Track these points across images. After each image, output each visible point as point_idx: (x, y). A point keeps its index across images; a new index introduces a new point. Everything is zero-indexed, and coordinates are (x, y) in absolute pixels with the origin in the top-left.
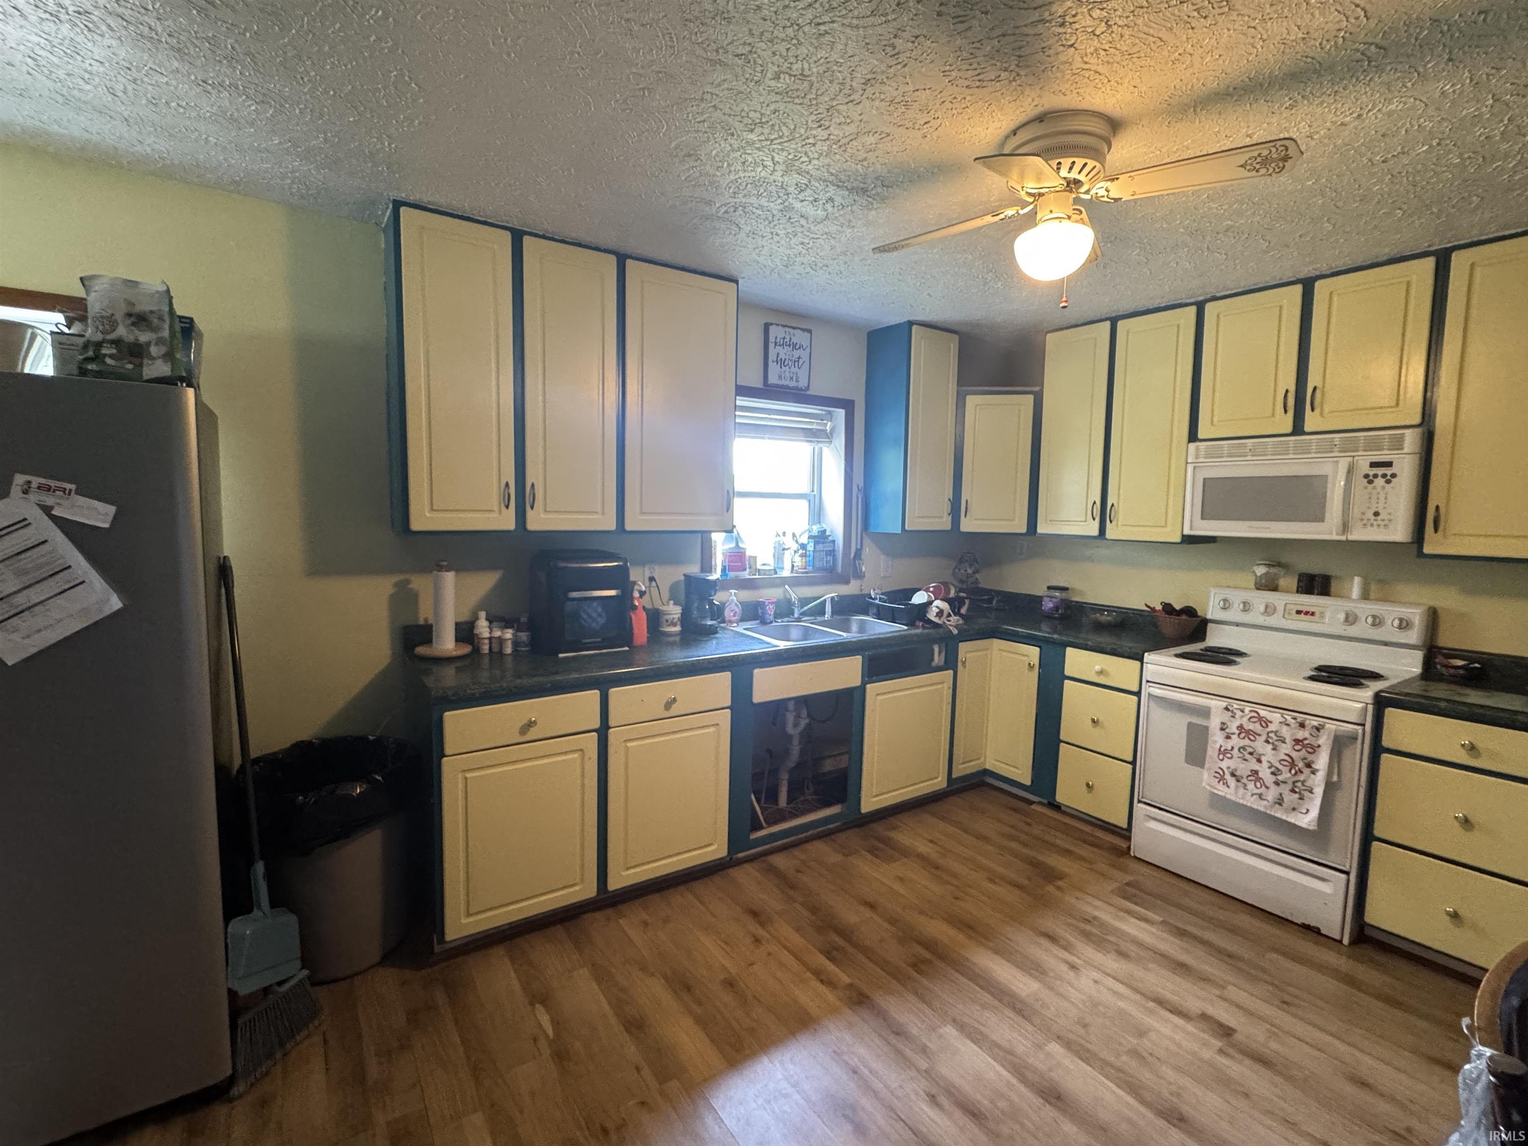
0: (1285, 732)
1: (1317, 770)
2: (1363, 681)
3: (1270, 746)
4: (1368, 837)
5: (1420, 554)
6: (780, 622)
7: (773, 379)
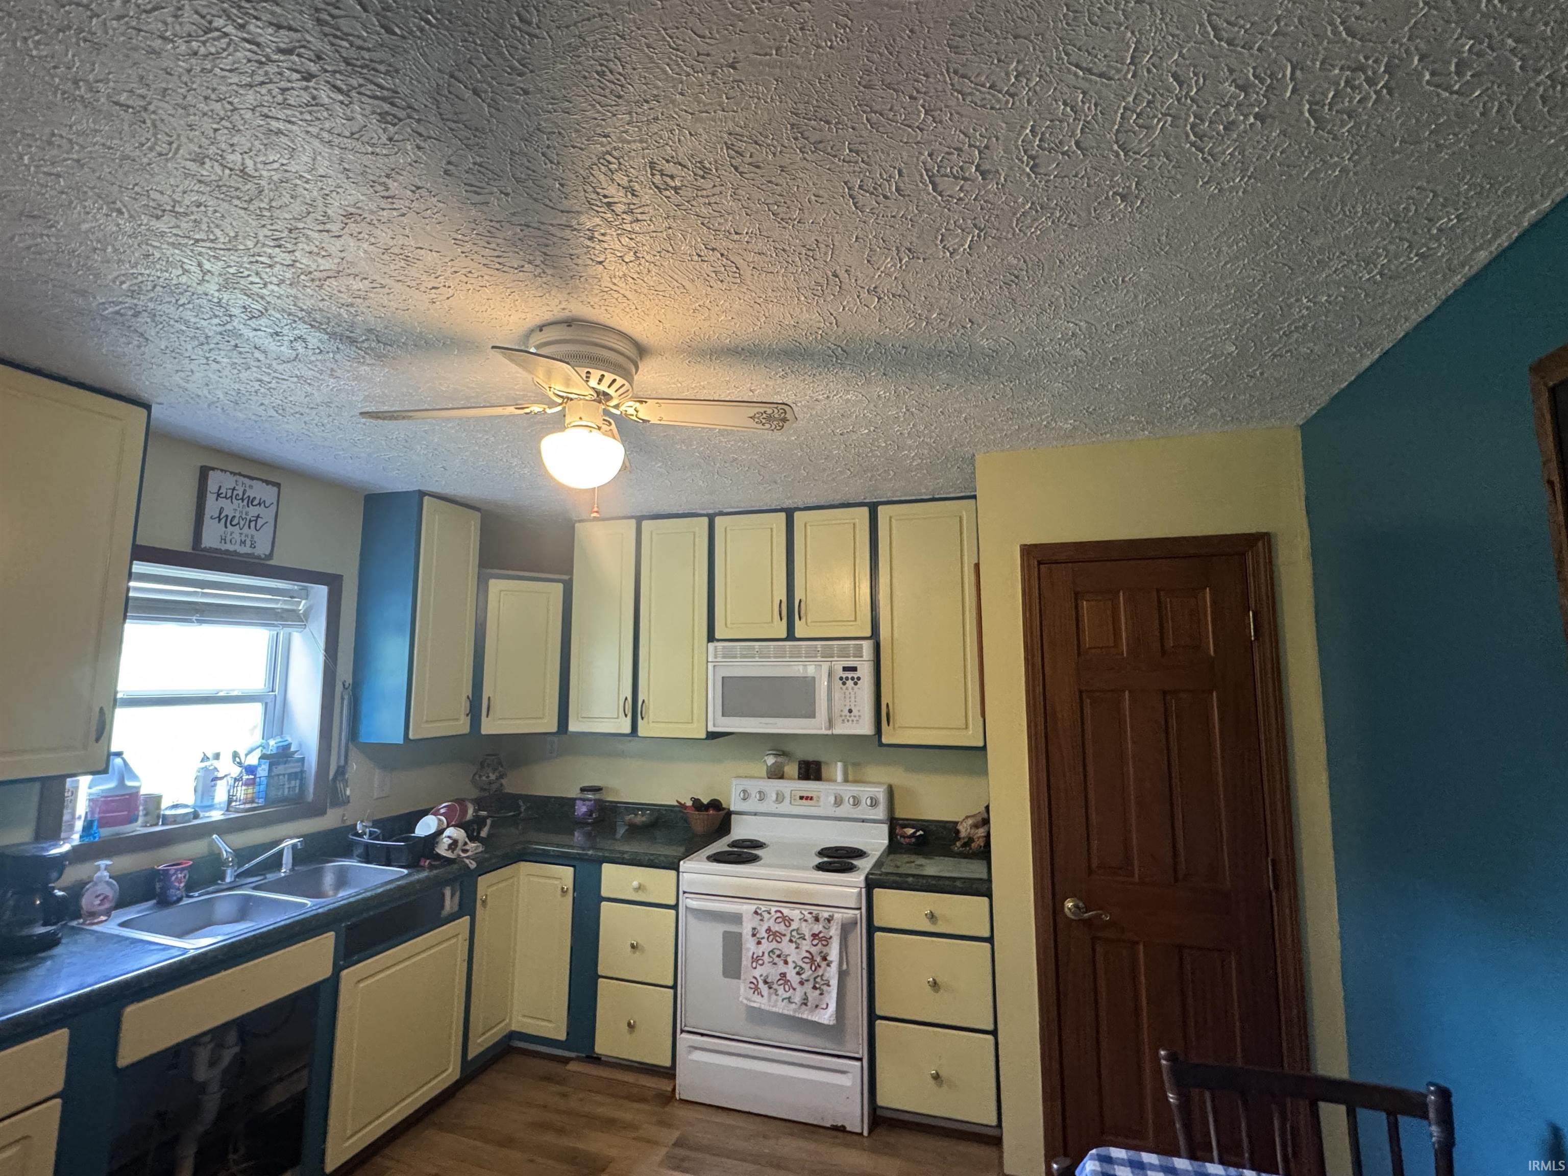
0: (806, 930)
1: (831, 962)
2: (855, 862)
3: (794, 945)
4: (872, 1017)
5: (881, 744)
7: (210, 541)
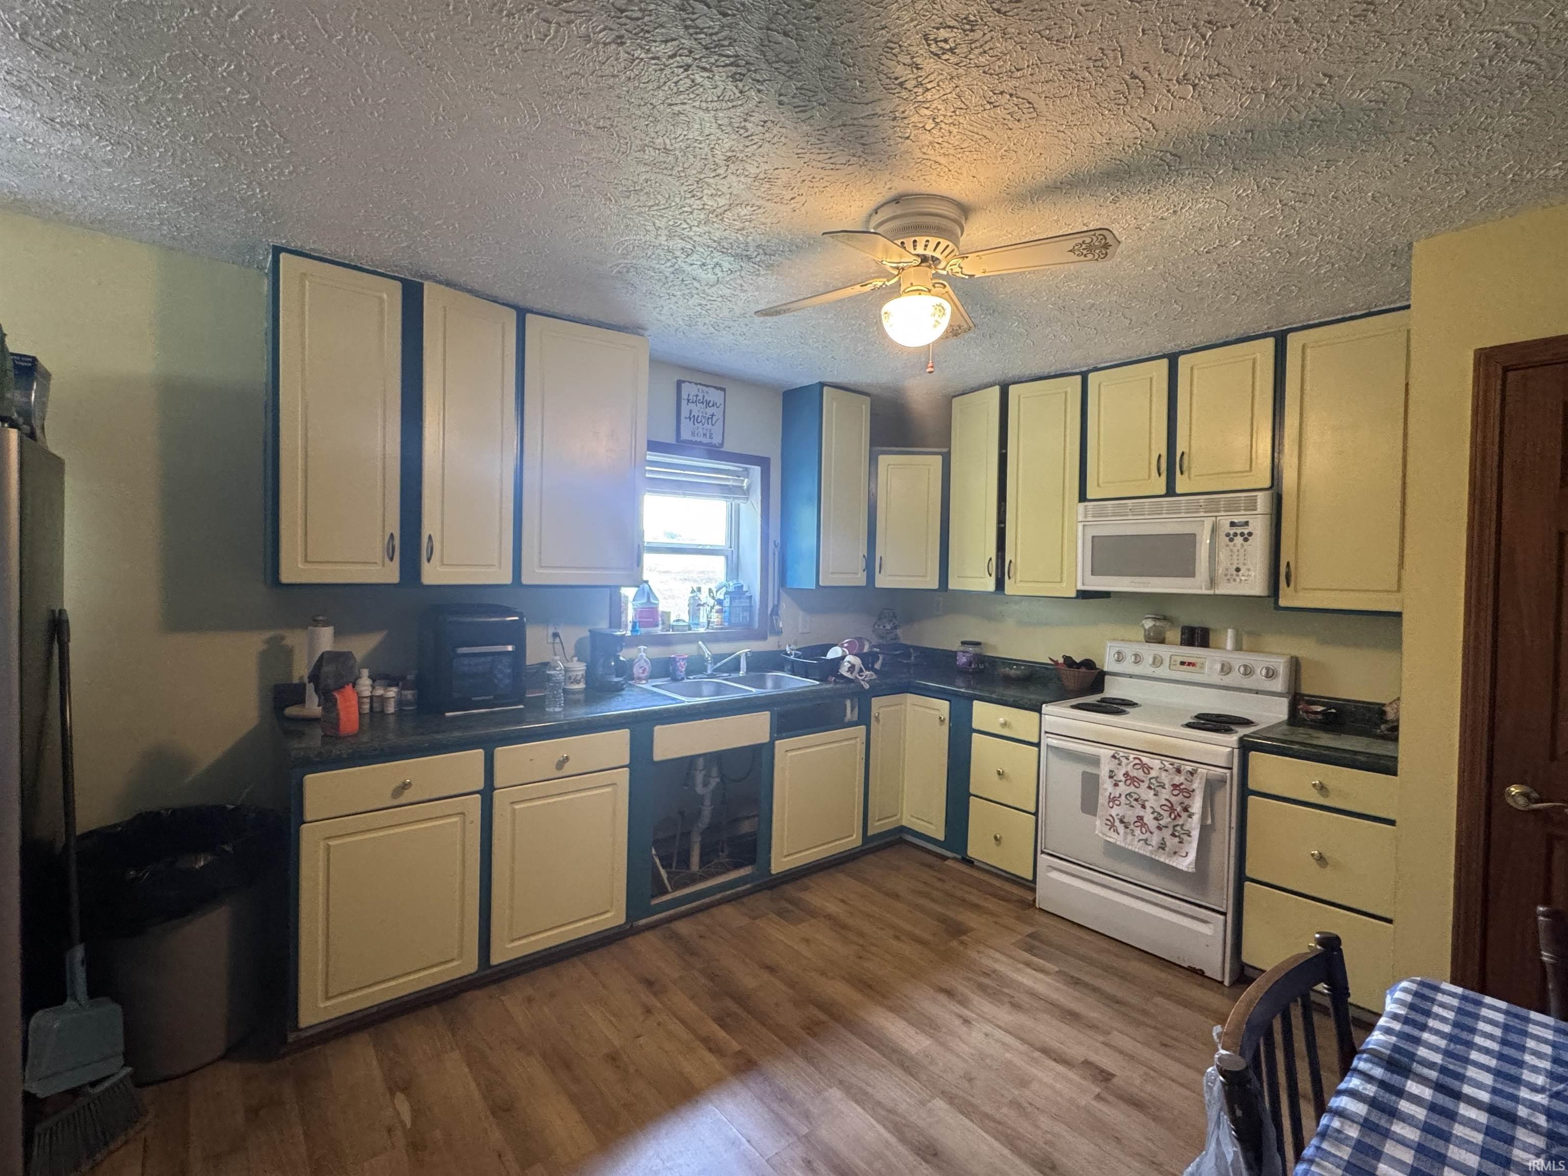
0: (1165, 778)
1: (1193, 814)
2: (1233, 727)
3: (1152, 792)
4: (1241, 878)
5: (1277, 607)
6: (692, 679)
7: (685, 435)
